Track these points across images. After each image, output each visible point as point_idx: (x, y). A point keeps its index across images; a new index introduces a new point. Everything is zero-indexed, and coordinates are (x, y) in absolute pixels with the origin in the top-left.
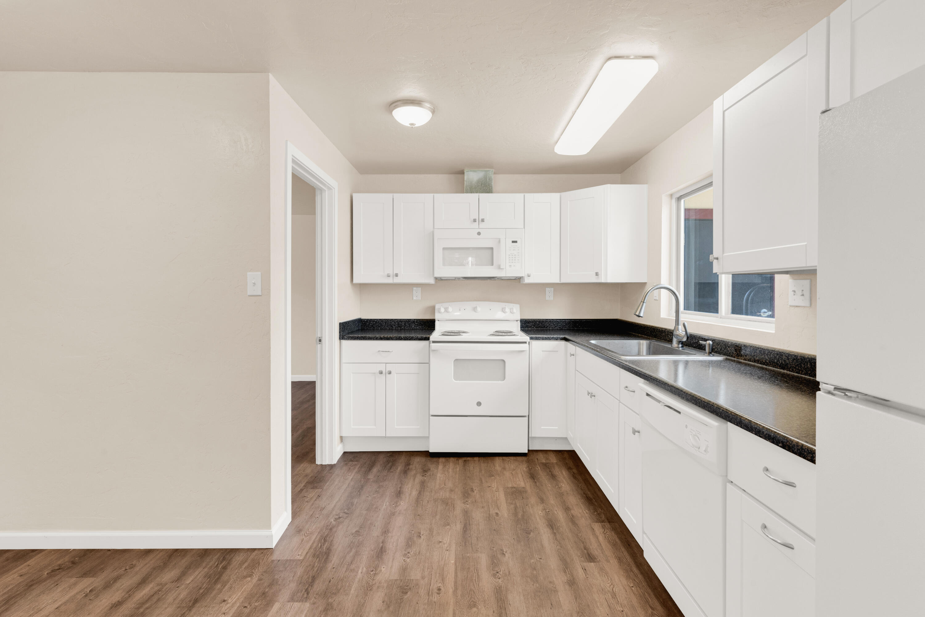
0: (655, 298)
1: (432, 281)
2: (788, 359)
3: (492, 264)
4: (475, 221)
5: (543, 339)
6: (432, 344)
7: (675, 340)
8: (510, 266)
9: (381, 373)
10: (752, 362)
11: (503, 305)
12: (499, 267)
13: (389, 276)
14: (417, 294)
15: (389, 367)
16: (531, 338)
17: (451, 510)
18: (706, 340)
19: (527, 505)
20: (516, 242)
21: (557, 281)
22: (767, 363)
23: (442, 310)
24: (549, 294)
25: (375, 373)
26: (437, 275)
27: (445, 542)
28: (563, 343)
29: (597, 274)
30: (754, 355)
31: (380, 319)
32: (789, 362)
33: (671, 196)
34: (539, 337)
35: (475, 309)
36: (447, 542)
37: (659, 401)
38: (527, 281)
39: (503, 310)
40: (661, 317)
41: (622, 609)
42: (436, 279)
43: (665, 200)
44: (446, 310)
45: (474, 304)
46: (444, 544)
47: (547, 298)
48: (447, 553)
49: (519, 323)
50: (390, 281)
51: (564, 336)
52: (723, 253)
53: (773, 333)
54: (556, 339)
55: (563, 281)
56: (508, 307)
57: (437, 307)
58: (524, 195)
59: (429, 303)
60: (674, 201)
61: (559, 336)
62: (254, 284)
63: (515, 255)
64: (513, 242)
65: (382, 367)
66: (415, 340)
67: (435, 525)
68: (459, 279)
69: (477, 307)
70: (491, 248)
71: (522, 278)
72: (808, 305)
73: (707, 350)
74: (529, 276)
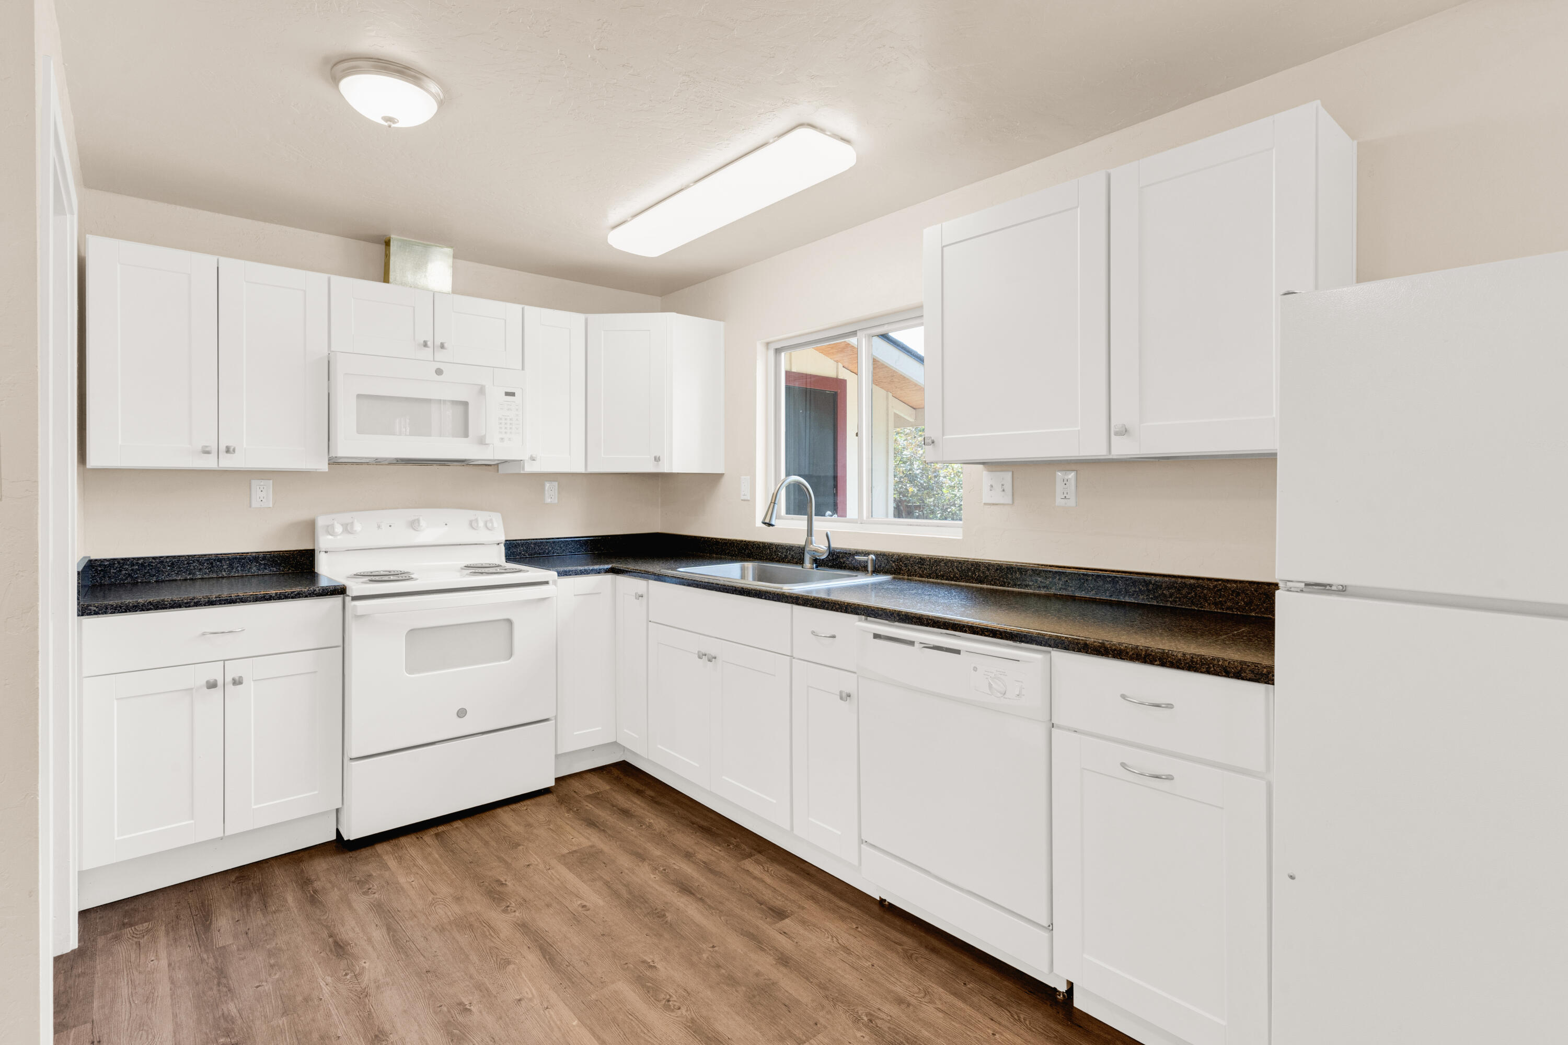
0: (743, 498)
1: (324, 466)
2: (988, 570)
3: (466, 435)
4: (425, 344)
5: (577, 573)
6: (350, 604)
7: (807, 560)
9: (212, 685)
10: (933, 578)
11: (470, 514)
12: (482, 441)
13: (208, 452)
14: (262, 494)
15: (233, 671)
16: (561, 574)
17: (490, 934)
18: (867, 554)
19: (622, 873)
20: (513, 394)
21: (582, 470)
22: (956, 577)
23: (339, 529)
24: (551, 491)
25: (192, 689)
26: (345, 449)
27: (530, 996)
28: (609, 577)
29: (657, 459)
30: (937, 570)
31: (154, 558)
32: (990, 574)
33: (768, 344)
34: (569, 571)
35: (414, 524)
36: (532, 994)
37: (911, 643)
38: (529, 468)
39: (472, 525)
41: (870, 964)
42: (334, 462)
43: (760, 348)
44: (348, 529)
45: (412, 514)
46: (531, 1000)
47: (548, 500)
48: (552, 1013)
49: (502, 548)
50: (209, 463)
51: (609, 566)
52: (943, 435)
53: (959, 540)
54: (598, 572)
55: (592, 469)
56: (482, 517)
57: (321, 522)
58: (523, 309)
59: (303, 515)
60: (771, 353)
61: (602, 567)
63: (511, 419)
64: (507, 394)
65: (215, 673)
66: (306, 596)
67: (480, 975)
68: (378, 462)
69: (418, 520)
70: (465, 404)
71: (519, 462)
72: (1010, 502)
73: (870, 568)
74: (533, 459)
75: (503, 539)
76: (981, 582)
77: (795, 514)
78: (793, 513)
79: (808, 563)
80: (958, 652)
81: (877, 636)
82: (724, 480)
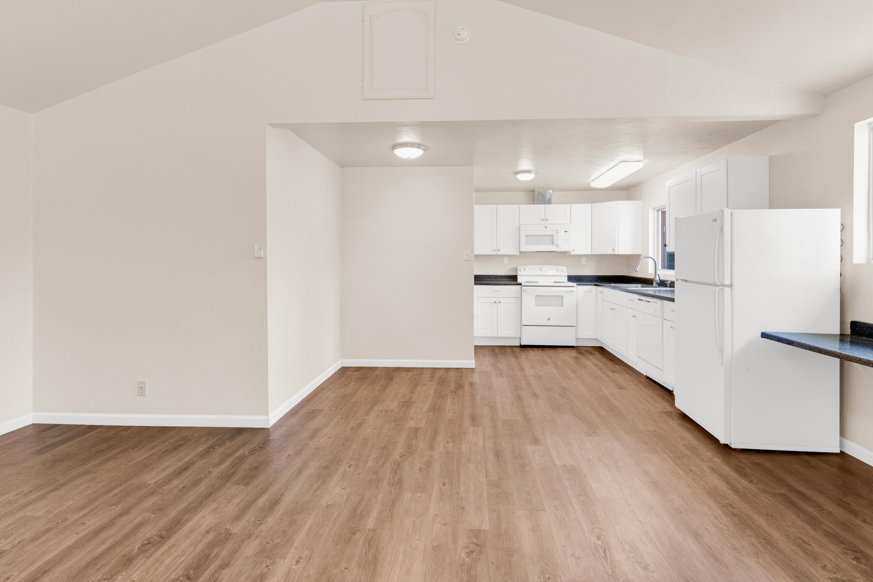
0: (646, 263)
1: (518, 254)
3: (553, 244)
4: (543, 220)
5: (584, 285)
6: (523, 287)
7: (654, 283)
8: (563, 245)
9: (495, 302)
11: (557, 267)
12: (557, 246)
13: (495, 251)
14: (506, 260)
15: (499, 300)
16: (577, 285)
18: (667, 281)
20: (567, 232)
21: (590, 253)
23: (522, 270)
24: (584, 261)
25: (492, 303)
26: (522, 250)
28: (595, 287)
29: (613, 250)
31: (485, 275)
33: (654, 208)
34: (581, 284)
35: (541, 269)
37: (643, 301)
38: (573, 253)
39: (557, 270)
40: (649, 272)
42: (521, 252)
43: (651, 211)
44: (524, 270)
45: (541, 266)
47: (583, 263)
49: (567, 277)
50: (495, 253)
51: (595, 283)
54: (591, 285)
55: (593, 253)
56: (560, 268)
57: (519, 268)
58: (571, 205)
59: (514, 266)
60: (655, 211)
61: (592, 283)
62: (467, 255)
63: (566, 239)
64: (565, 232)
65: (495, 300)
66: (513, 285)
68: (532, 252)
69: (542, 268)
70: (552, 235)
71: (569, 252)
73: (668, 286)
74: (574, 250)
75: (566, 274)
77: (668, 269)
78: (667, 268)
79: (654, 285)
80: (649, 302)
81: (639, 300)
82: (642, 256)
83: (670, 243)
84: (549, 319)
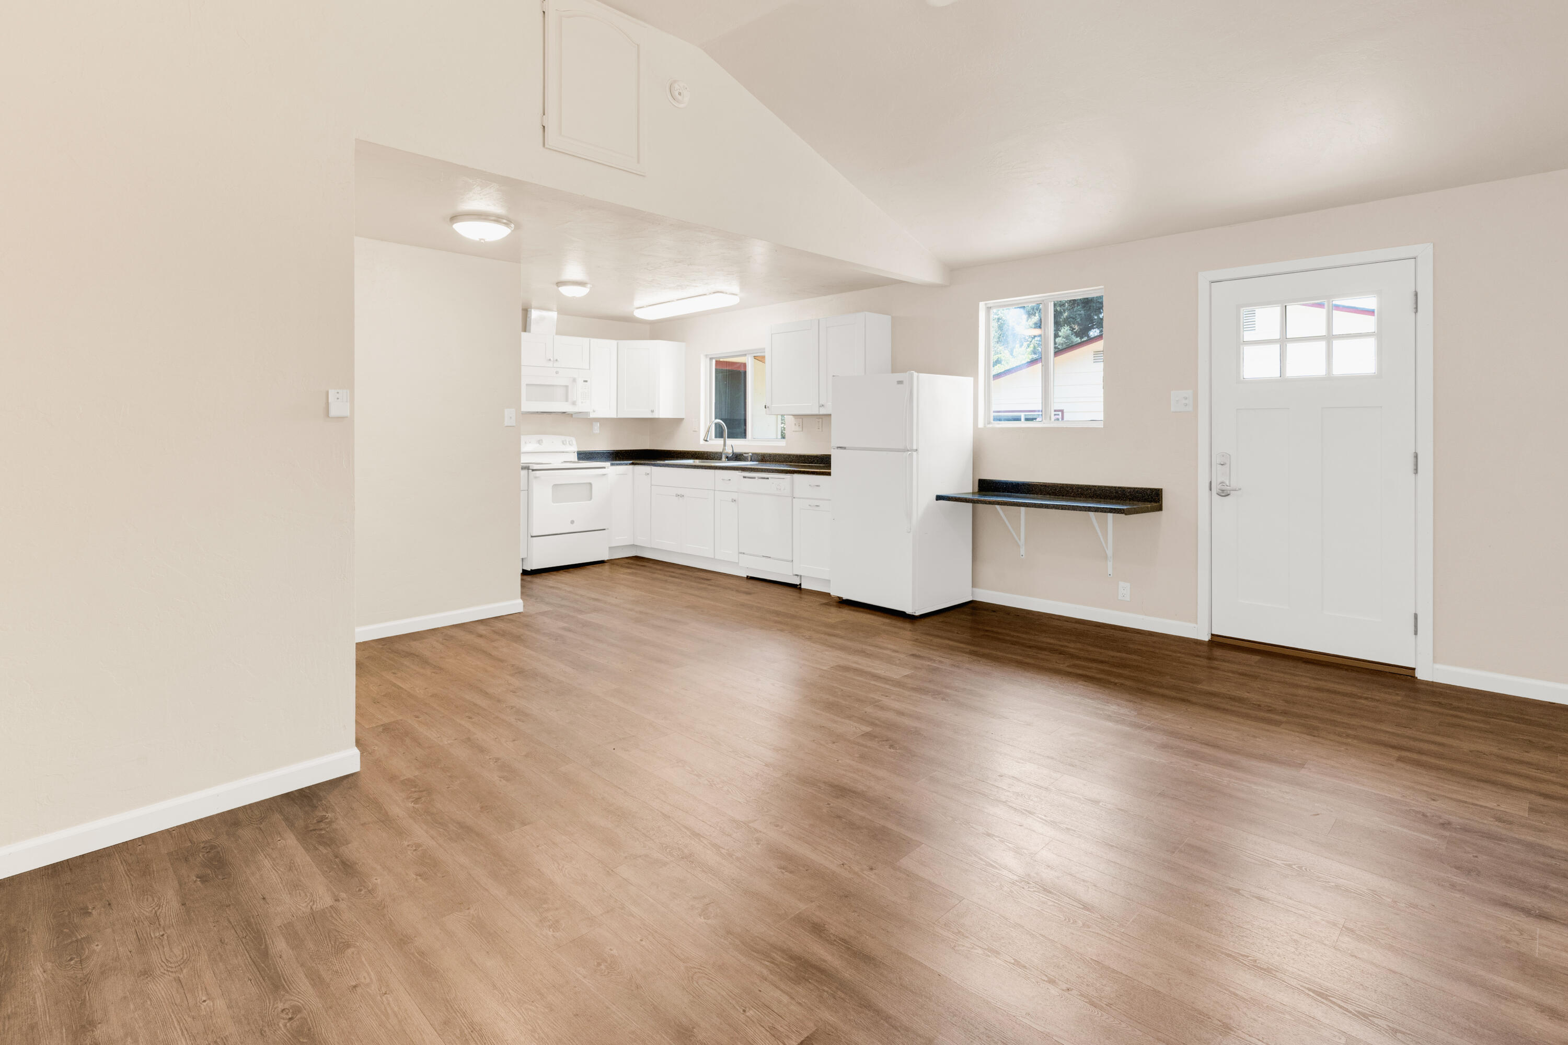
0: (694, 429)
2: (794, 457)
3: (567, 400)
4: (549, 360)
5: (617, 464)
6: (531, 472)
7: (724, 457)
8: (582, 402)
11: (563, 438)
12: (574, 403)
16: (612, 465)
20: (586, 381)
21: (614, 417)
24: (597, 427)
28: (631, 467)
29: (652, 411)
30: (776, 458)
32: (794, 459)
33: (705, 357)
37: (754, 478)
38: (592, 416)
39: (564, 443)
43: (702, 359)
45: (539, 437)
47: (597, 432)
49: (575, 454)
51: (631, 462)
54: (626, 464)
55: (620, 416)
56: (569, 439)
58: (589, 340)
60: (708, 360)
61: (629, 462)
62: (511, 418)
63: (585, 393)
64: (584, 381)
69: (542, 440)
70: (567, 387)
71: (587, 413)
72: (801, 430)
74: (594, 411)
75: (576, 450)
76: (791, 462)
79: (724, 459)
80: (768, 478)
81: (744, 477)
82: (684, 420)
83: (772, 404)
84: (572, 522)
